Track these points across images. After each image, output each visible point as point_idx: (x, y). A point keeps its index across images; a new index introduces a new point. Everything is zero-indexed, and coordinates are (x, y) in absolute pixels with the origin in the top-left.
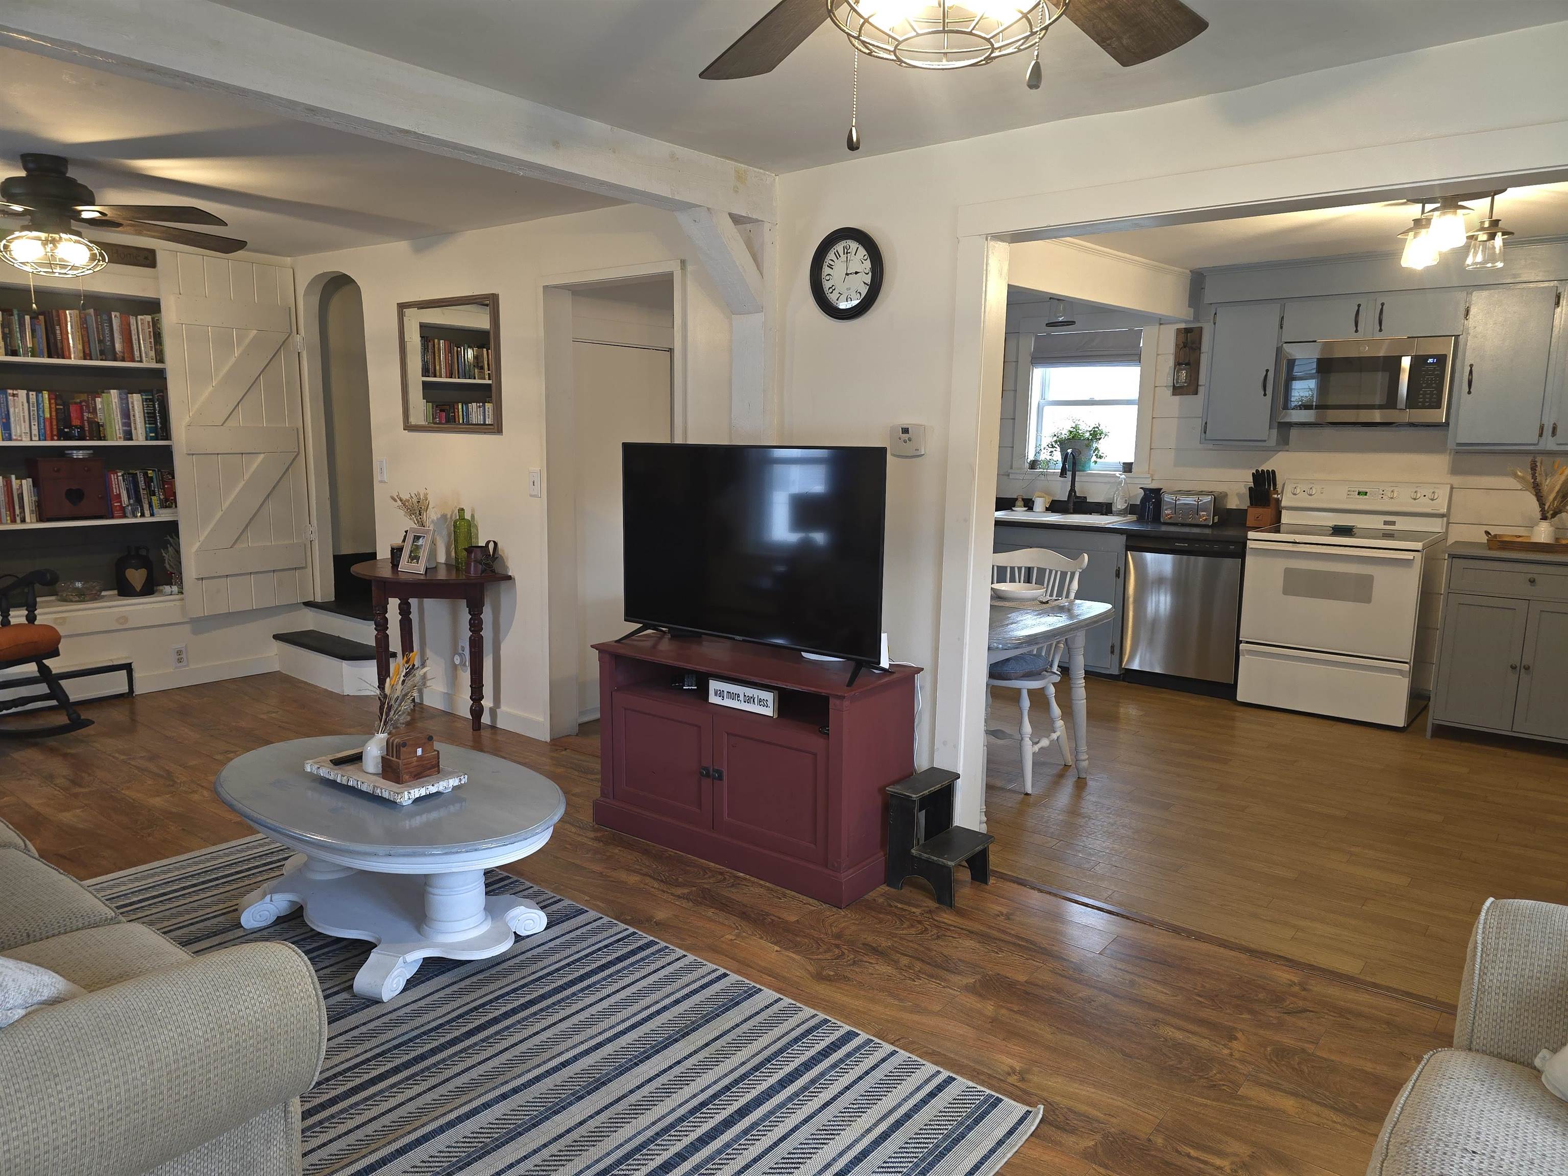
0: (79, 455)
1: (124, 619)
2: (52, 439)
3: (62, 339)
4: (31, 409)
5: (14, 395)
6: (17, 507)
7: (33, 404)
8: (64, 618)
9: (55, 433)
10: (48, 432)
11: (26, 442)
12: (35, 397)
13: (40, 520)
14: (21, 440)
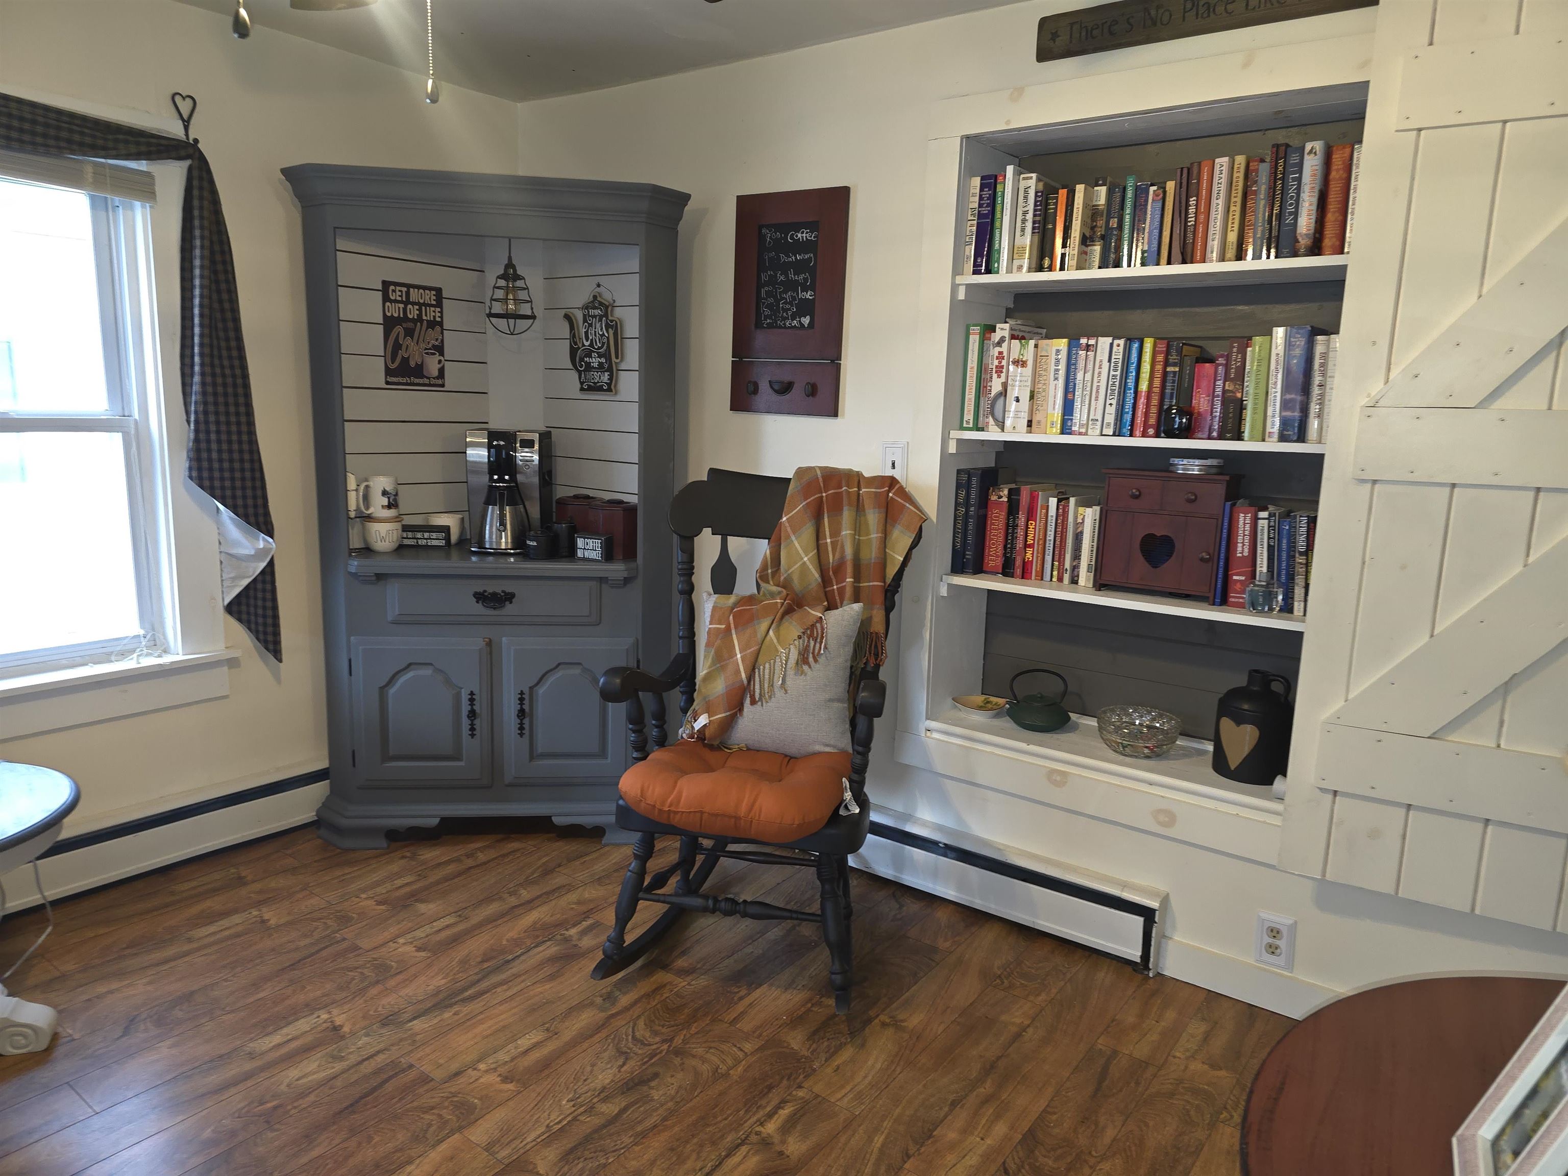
0: (1194, 467)
1: (1168, 817)
2: (1144, 435)
3: (1195, 225)
4: (1112, 373)
5: (1088, 347)
6: (1068, 557)
7: (1116, 363)
8: (1064, 774)
9: (1152, 421)
10: (1139, 420)
11: (1093, 439)
12: (1121, 349)
13: (1100, 586)
14: (1086, 434)
